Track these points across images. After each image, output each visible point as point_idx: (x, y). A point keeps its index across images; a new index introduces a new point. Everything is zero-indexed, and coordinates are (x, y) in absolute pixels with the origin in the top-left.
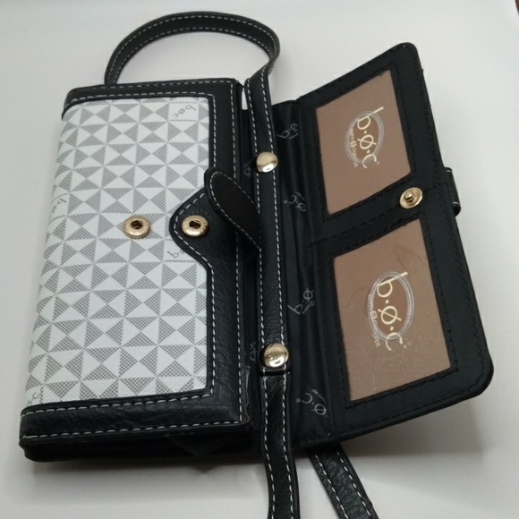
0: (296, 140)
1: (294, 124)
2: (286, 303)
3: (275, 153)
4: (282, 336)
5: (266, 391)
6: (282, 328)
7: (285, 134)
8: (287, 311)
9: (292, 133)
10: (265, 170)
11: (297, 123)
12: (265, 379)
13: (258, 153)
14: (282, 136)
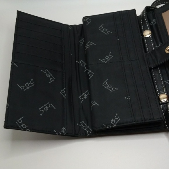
0: (156, 25)
1: (154, 19)
2: (163, 80)
3: (150, 30)
4: (165, 91)
5: (163, 110)
6: (164, 88)
7: (152, 23)
8: (165, 83)
9: (154, 23)
10: (147, 36)
11: (155, 19)
12: (161, 106)
13: (144, 31)
14: (150, 24)
